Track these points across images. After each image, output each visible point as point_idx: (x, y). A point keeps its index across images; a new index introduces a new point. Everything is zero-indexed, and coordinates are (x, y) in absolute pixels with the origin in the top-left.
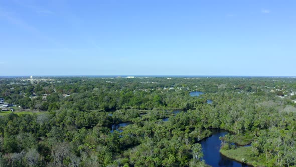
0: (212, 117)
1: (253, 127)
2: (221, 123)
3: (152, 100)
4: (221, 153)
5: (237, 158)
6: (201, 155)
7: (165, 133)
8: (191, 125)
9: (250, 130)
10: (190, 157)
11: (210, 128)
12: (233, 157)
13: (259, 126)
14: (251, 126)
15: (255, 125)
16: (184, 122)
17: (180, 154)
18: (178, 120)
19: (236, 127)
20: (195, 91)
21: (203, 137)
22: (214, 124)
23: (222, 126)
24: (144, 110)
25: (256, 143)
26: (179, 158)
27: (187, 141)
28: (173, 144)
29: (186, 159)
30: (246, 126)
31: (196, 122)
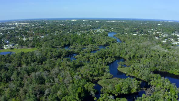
0: (117, 51)
1: (135, 57)
2: (120, 54)
3: (88, 40)
4: (118, 69)
5: (124, 72)
6: (109, 71)
7: (95, 60)
8: (107, 55)
9: (133, 58)
10: (105, 71)
11: (115, 57)
12: (122, 71)
13: (138, 57)
14: (134, 57)
15: (136, 56)
16: (104, 54)
17: (100, 70)
18: (101, 53)
19: (127, 57)
20: (112, 32)
21: (111, 61)
22: (117, 55)
23: (121, 56)
24: (84, 46)
25: (132, 66)
26: (100, 72)
27: (104, 64)
28: (98, 66)
29: (103, 72)
30: (132, 56)
31: (109, 54)
